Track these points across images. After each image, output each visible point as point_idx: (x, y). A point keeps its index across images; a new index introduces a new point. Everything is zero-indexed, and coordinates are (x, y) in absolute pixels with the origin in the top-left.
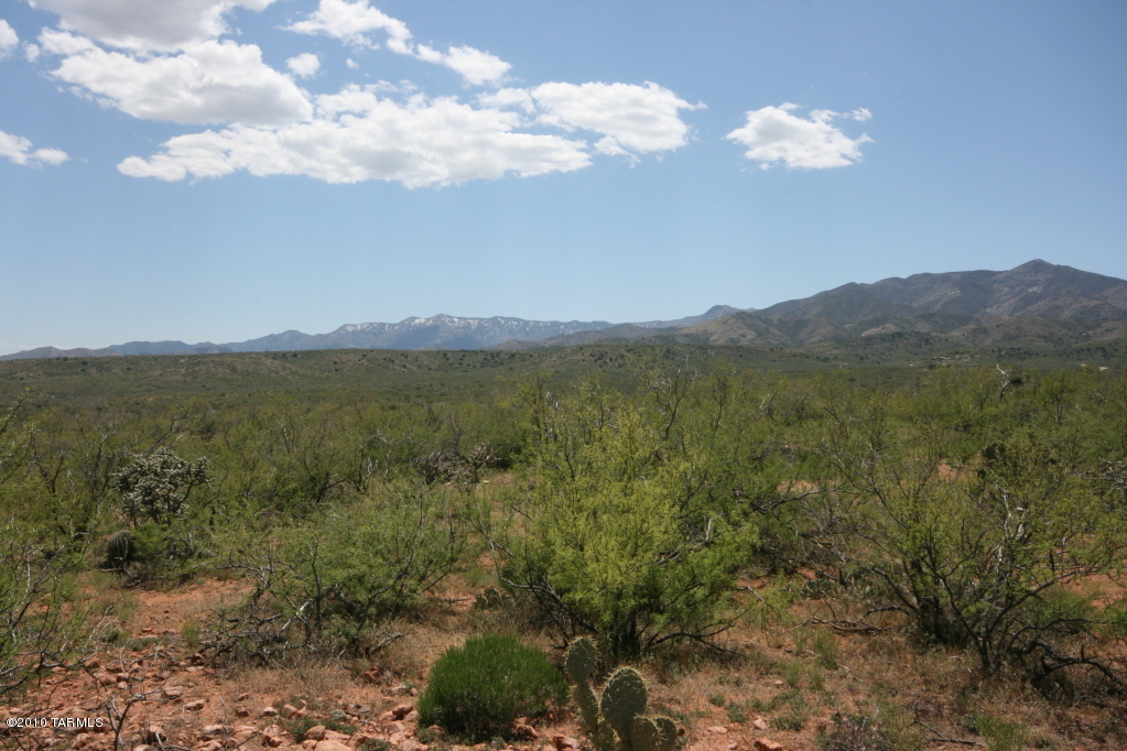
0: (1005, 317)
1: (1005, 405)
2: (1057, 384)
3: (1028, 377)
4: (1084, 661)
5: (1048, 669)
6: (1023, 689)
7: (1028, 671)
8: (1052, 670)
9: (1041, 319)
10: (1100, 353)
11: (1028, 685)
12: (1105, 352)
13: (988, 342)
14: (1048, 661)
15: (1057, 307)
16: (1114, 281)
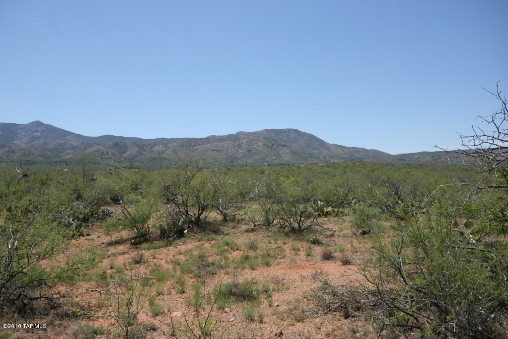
0: (23, 146)
1: (19, 187)
2: (45, 177)
3: (30, 174)
4: (41, 297)
5: (25, 305)
6: (13, 317)
7: (16, 308)
8: (27, 305)
9: (40, 147)
10: (65, 163)
11: (16, 315)
12: (67, 163)
13: (15, 157)
14: (26, 301)
15: (47, 143)
16: (71, 133)
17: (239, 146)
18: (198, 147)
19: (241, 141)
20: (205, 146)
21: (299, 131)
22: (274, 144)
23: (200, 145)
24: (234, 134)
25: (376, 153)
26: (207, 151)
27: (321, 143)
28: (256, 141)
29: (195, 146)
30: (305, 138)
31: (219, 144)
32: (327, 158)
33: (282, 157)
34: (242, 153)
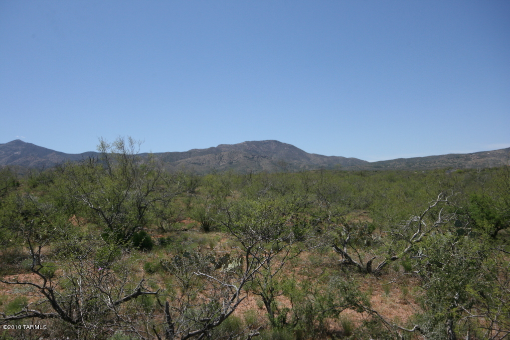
0: (3, 165)
9: (20, 166)
15: (27, 161)
16: (52, 151)
17: (221, 158)
18: (180, 161)
19: (222, 153)
20: (186, 160)
21: (279, 142)
22: (254, 156)
23: (182, 159)
24: (216, 147)
25: (354, 161)
26: (189, 164)
27: (302, 153)
28: (237, 153)
29: (177, 160)
30: (285, 148)
31: (201, 157)
32: (307, 167)
33: (262, 168)
34: (223, 165)
